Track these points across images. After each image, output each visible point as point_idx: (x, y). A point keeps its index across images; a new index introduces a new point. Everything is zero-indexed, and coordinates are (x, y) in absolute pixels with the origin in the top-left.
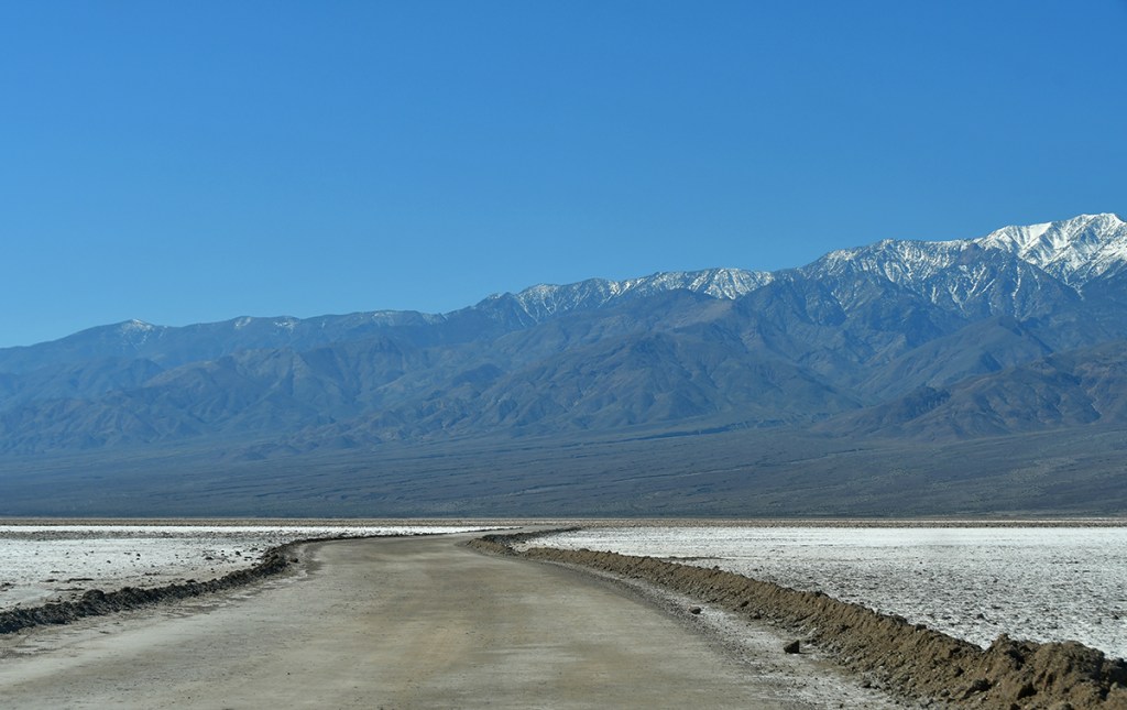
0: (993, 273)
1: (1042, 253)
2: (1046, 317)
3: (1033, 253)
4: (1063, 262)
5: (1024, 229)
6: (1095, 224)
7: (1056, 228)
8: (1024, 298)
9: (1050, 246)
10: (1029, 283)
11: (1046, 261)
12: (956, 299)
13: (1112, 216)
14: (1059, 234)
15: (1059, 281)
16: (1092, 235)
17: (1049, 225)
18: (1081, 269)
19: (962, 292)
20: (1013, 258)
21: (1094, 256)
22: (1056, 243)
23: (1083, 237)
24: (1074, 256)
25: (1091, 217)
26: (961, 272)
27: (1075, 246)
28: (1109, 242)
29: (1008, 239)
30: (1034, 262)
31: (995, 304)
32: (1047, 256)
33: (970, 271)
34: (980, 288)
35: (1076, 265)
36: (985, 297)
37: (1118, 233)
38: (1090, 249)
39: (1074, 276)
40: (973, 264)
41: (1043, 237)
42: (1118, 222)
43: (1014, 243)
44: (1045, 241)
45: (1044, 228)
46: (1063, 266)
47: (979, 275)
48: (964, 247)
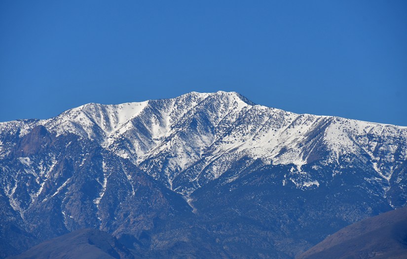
0: (68, 169)
1: (136, 144)
2: (145, 235)
3: (123, 142)
4: (166, 157)
5: (110, 109)
6: (210, 105)
7: (155, 109)
8: (112, 206)
9: (147, 134)
10: (118, 186)
11: (142, 156)
12: (14, 204)
13: (233, 96)
14: (160, 118)
15: (161, 184)
16: (206, 121)
17: (145, 104)
18: (191, 169)
19: (23, 196)
20: (97, 152)
21: (209, 151)
22: (156, 130)
23: (193, 124)
24: (180, 150)
25: (204, 96)
26: (22, 167)
27: (182, 135)
28: (228, 132)
29: (87, 122)
30: (125, 156)
31: (71, 214)
32: (143, 148)
33: (35, 166)
34: (49, 190)
35: (183, 162)
36: (57, 202)
37: (241, 120)
38: (203, 141)
39: (181, 178)
40: (40, 155)
41: (137, 122)
42: (242, 104)
43: (96, 128)
44: (140, 126)
45: (139, 108)
46: (165, 163)
47: (48, 170)
48: (24, 131)
